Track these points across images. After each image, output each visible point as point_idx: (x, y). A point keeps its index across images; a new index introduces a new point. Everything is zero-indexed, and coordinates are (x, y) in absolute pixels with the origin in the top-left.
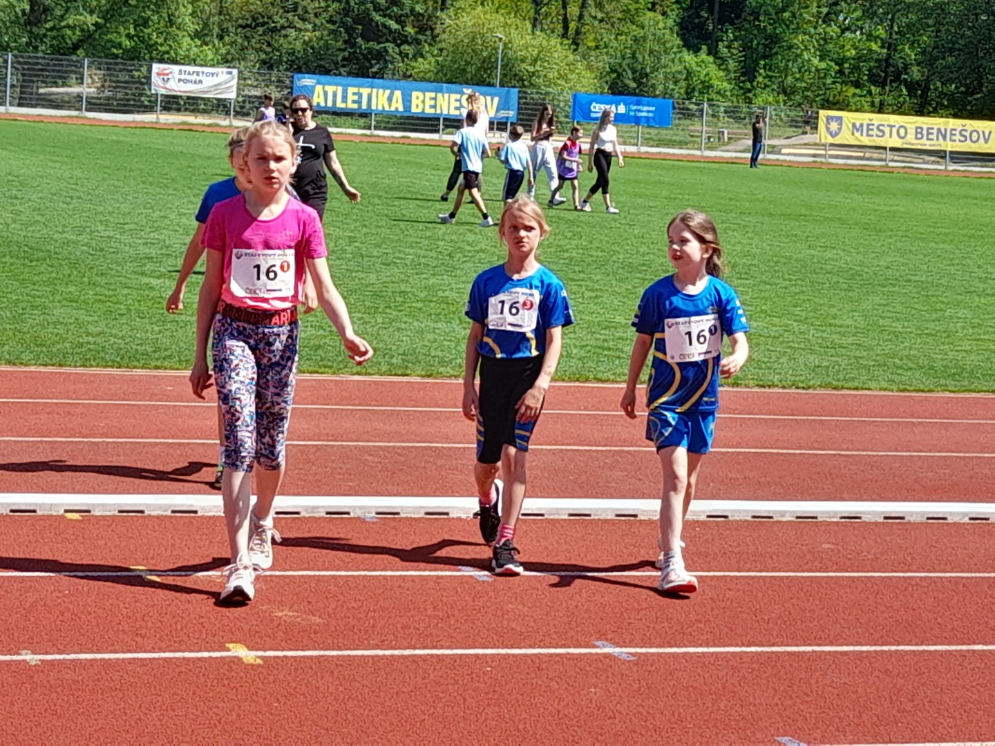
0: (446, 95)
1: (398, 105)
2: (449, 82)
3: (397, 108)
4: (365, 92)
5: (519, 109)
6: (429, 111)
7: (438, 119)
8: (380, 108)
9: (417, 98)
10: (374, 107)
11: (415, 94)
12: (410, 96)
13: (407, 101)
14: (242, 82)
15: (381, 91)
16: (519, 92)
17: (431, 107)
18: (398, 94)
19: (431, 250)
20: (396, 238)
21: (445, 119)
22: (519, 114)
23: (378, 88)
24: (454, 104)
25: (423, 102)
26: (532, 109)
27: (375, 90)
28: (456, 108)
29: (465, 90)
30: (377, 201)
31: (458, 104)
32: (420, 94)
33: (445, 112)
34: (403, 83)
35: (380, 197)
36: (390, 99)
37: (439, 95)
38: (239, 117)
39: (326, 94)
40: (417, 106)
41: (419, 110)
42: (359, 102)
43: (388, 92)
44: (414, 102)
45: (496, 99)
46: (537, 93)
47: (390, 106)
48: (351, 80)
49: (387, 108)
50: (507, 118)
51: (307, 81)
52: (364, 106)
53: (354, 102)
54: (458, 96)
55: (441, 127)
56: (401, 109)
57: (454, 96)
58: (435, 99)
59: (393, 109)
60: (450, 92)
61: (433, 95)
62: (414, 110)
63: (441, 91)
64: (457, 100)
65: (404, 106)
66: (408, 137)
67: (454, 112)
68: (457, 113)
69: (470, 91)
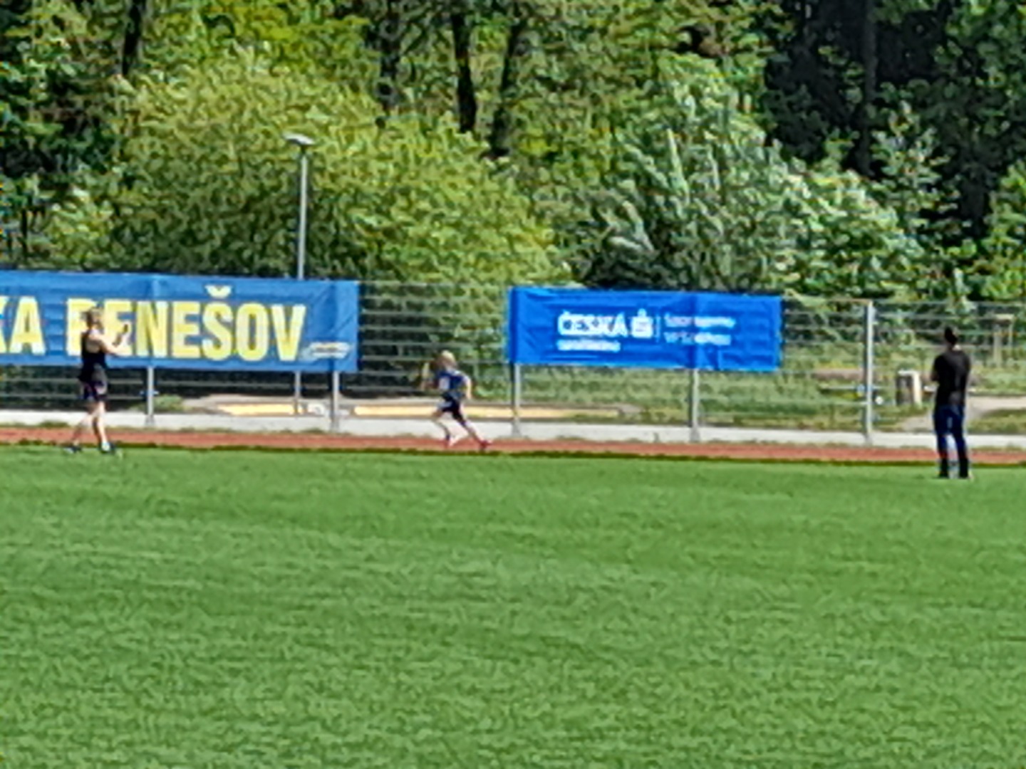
0: (162, 306)
1: (29, 336)
3: (27, 349)
5: (361, 336)
7: (143, 372)
11: (75, 305)
12: (64, 309)
13: (53, 327)
16: (362, 289)
18: (28, 306)
21: (160, 372)
22: (361, 351)
24: (184, 329)
26: (384, 335)
28: (191, 340)
29: (213, 291)
31: (194, 330)
33: (160, 351)
34: (39, 280)
36: (7, 322)
37: (143, 305)
44: (75, 327)
45: (299, 311)
46: (401, 292)
47: (7, 339)
50: (331, 362)
54: (193, 307)
55: (151, 390)
56: (38, 347)
57: (184, 308)
58: (132, 316)
59: (16, 347)
60: (172, 296)
61: (125, 306)
63: (145, 293)
64: (190, 319)
65: (47, 339)
66: (62, 425)
67: (184, 352)
68: (193, 352)
69: (225, 291)
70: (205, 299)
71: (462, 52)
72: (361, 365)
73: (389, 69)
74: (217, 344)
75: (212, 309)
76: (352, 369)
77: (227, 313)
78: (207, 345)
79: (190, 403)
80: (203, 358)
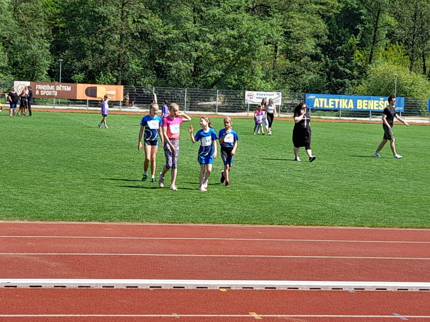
0: (372, 101)
1: (351, 106)
2: (373, 95)
3: (351, 107)
4: (337, 100)
5: (405, 106)
6: (365, 108)
7: (369, 112)
8: (343, 107)
9: (360, 103)
10: (341, 107)
11: (358, 101)
12: (357, 102)
13: (355, 104)
14: (283, 98)
15: (344, 100)
16: (405, 99)
17: (366, 106)
18: (351, 101)
19: (369, 170)
20: (354, 164)
21: (372, 112)
22: (405, 108)
23: (342, 99)
24: (376, 105)
25: (362, 104)
26: (410, 106)
27: (341, 100)
28: (377, 107)
29: (381, 99)
30: (344, 148)
31: (377, 105)
32: (361, 101)
33: (372, 108)
34: (353, 96)
35: (345, 146)
36: (348, 103)
37: (369, 101)
38: (282, 113)
39: (320, 102)
40: (360, 106)
41: (361, 108)
42: (334, 105)
43: (347, 100)
44: (358, 104)
46: (413, 99)
47: (348, 106)
48: (330, 95)
49: (346, 107)
50: (400, 110)
51: (312, 96)
52: (337, 107)
53: (332, 105)
54: (378, 101)
55: (370, 115)
56: (352, 108)
57: (376, 102)
58: (367, 103)
59: (349, 107)
60: (374, 100)
61: (366, 101)
62: (358, 108)
63: (370, 99)
64: (377, 103)
65: (354, 106)
66: (356, 120)
67: (376, 108)
68: (377, 109)
69: (383, 99)
70: (379, 100)
71: (424, 61)
72: (404, 111)
73: (412, 64)
74: (381, 107)
75: (380, 102)
76: (403, 111)
77: (383, 102)
78: (380, 107)
79: (378, 117)
80: (379, 109)
